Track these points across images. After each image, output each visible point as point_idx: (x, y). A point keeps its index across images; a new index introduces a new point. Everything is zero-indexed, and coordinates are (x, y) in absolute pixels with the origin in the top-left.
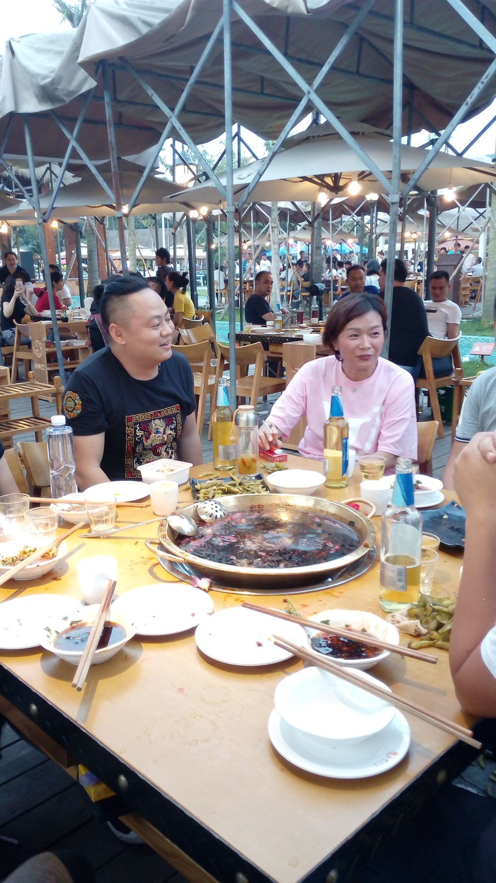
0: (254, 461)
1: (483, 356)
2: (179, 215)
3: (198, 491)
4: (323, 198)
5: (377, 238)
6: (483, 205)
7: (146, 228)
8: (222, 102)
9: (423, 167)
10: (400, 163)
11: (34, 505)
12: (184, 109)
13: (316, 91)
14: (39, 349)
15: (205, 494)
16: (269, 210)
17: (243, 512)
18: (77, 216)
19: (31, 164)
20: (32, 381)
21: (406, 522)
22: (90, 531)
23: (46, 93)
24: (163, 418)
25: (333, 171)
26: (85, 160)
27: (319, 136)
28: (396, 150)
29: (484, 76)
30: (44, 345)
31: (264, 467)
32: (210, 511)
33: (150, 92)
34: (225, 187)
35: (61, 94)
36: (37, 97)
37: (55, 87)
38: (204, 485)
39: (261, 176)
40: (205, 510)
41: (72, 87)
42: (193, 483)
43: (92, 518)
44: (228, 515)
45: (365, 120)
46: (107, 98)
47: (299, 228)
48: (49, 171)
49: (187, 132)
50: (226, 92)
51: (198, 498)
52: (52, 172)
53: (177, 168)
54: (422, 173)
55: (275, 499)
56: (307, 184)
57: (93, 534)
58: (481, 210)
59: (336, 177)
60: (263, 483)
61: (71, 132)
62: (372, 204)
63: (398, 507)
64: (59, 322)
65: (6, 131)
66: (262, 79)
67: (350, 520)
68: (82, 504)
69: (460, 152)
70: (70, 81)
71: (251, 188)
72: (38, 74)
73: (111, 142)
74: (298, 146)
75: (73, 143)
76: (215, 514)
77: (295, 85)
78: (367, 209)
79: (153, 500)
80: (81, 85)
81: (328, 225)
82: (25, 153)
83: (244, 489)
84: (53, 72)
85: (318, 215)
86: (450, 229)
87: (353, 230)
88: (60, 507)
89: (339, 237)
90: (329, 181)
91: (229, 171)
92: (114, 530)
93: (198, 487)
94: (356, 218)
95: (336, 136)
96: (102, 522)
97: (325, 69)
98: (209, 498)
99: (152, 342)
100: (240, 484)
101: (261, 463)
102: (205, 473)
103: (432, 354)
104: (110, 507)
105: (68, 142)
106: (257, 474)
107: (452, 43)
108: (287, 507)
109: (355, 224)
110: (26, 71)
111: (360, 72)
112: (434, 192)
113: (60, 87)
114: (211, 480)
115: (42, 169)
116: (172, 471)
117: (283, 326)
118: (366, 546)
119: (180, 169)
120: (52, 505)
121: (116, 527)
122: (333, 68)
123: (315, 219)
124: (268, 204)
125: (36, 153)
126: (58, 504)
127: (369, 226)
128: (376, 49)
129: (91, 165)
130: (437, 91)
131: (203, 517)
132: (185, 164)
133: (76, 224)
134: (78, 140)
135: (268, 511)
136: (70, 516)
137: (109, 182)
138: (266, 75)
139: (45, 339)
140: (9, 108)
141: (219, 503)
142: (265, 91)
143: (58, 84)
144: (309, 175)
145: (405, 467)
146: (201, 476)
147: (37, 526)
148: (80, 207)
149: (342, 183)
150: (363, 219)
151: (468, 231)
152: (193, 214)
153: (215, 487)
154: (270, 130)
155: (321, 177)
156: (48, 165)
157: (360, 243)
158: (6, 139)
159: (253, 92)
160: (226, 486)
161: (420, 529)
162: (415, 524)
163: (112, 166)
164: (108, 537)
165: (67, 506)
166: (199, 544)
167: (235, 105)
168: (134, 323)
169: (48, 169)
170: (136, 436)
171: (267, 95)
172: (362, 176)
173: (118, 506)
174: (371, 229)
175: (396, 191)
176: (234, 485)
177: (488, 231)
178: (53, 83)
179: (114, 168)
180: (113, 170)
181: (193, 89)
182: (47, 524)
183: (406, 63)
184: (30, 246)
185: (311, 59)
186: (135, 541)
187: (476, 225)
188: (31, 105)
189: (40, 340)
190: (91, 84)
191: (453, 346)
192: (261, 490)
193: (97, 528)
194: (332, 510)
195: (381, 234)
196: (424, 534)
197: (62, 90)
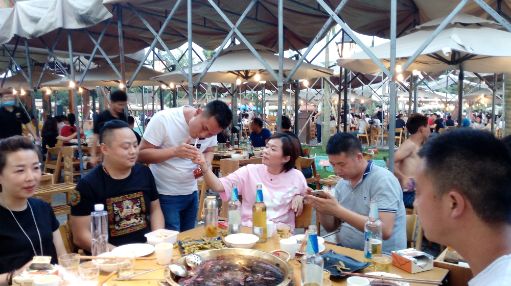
0: (215, 229)
1: (325, 167)
2: (156, 87)
3: (183, 248)
4: (239, 82)
5: (265, 103)
6: (320, 87)
7: (132, 93)
8: (186, 30)
9: (295, 69)
10: (283, 67)
11: (82, 261)
12: (164, 33)
13: (238, 28)
14: (68, 162)
15: (188, 250)
16: (206, 86)
17: (213, 260)
18: (94, 86)
19: (71, 56)
20: (68, 182)
21: (315, 263)
22: (118, 277)
23: (83, 19)
24: (131, 200)
25: (245, 69)
26: (104, 55)
27: (237, 50)
28: (280, 60)
29: (325, 25)
30: (72, 160)
31: (221, 232)
32: (194, 261)
33: (145, 22)
34: (187, 75)
35: (91, 20)
36: (77, 20)
37: (88, 15)
38: (187, 244)
39: (208, 69)
40: (191, 260)
41: (99, 16)
42: (180, 244)
43: (120, 268)
44: (205, 262)
45: (260, 43)
46: (119, 24)
47: (222, 96)
48: (78, 60)
49: (165, 43)
50: (188, 25)
51: (184, 253)
52: (80, 61)
53: (155, 62)
54: (294, 72)
55: (232, 252)
56: (231, 74)
57: (121, 278)
58: (319, 90)
59: (247, 72)
60: (222, 242)
61: (97, 41)
62: (263, 85)
63: (309, 254)
64: (82, 146)
65: (57, 38)
66: (205, 19)
67: (276, 263)
68: (112, 259)
69: (309, 61)
70: (98, 13)
71: (202, 75)
72: (78, 9)
73: (121, 48)
74: (226, 55)
75: (97, 46)
76: (197, 262)
77: (226, 23)
78: (259, 88)
79: (157, 256)
80: (104, 16)
81: (239, 95)
82: (68, 50)
83: (212, 246)
84: (88, 8)
85: (236, 90)
86: (303, 100)
87: (251, 98)
88: (99, 261)
89: (245, 102)
90: (243, 73)
91: (190, 66)
92: (133, 275)
93: (183, 246)
94: (253, 92)
95: (249, 51)
96: (127, 270)
97: (242, 17)
98: (191, 252)
99: (124, 157)
100: (209, 243)
101: (219, 230)
102: (186, 237)
103: (301, 166)
104: (131, 261)
105: (94, 45)
106: (218, 237)
107: (304, 7)
108: (239, 256)
109: (253, 95)
110: (71, 6)
111: (258, 18)
112: (297, 81)
113: (91, 16)
114: (191, 241)
115: (75, 59)
116: (166, 236)
117: (219, 149)
118: (289, 278)
119: (157, 63)
120: (93, 260)
121: (135, 273)
122: (247, 17)
123: (234, 92)
124: (207, 83)
125: (74, 50)
126: (97, 260)
127: (261, 96)
128: (265, 8)
129: (108, 58)
130: (297, 30)
131: (189, 265)
132: (160, 60)
133: (93, 90)
134: (101, 45)
135: (228, 259)
136: (106, 267)
137: (118, 68)
138: (207, 17)
139: (72, 156)
140: (59, 25)
141: (199, 255)
142: (206, 25)
143: (90, 15)
144: (232, 70)
145: (313, 231)
146: (183, 239)
147: (85, 274)
148: (97, 81)
149: (250, 75)
150: (257, 93)
151: (313, 100)
152: (164, 87)
153: (194, 246)
154: (208, 45)
155: (238, 71)
156: (78, 57)
157: (256, 105)
158: (56, 43)
159: (200, 25)
160: (201, 244)
161: (323, 267)
162: (319, 264)
163: (121, 60)
164: (130, 280)
165: (103, 261)
166: (189, 282)
167: (193, 32)
168: (114, 144)
169: (78, 59)
170: (114, 211)
171: (207, 27)
172: (261, 71)
173: (137, 260)
174: (262, 99)
175: (281, 81)
176: (206, 244)
177: (323, 101)
178: (87, 14)
179: (122, 61)
180: (121, 62)
181: (169, 23)
182: (91, 273)
183: (285, 17)
184: (61, 101)
185: (232, 11)
186: (148, 281)
187: (316, 98)
188: (73, 25)
189: (70, 157)
190: (109, 15)
191: (312, 162)
192: (222, 246)
193: (123, 274)
194: (266, 257)
195: (267, 101)
196: (325, 270)
197: (93, 18)
